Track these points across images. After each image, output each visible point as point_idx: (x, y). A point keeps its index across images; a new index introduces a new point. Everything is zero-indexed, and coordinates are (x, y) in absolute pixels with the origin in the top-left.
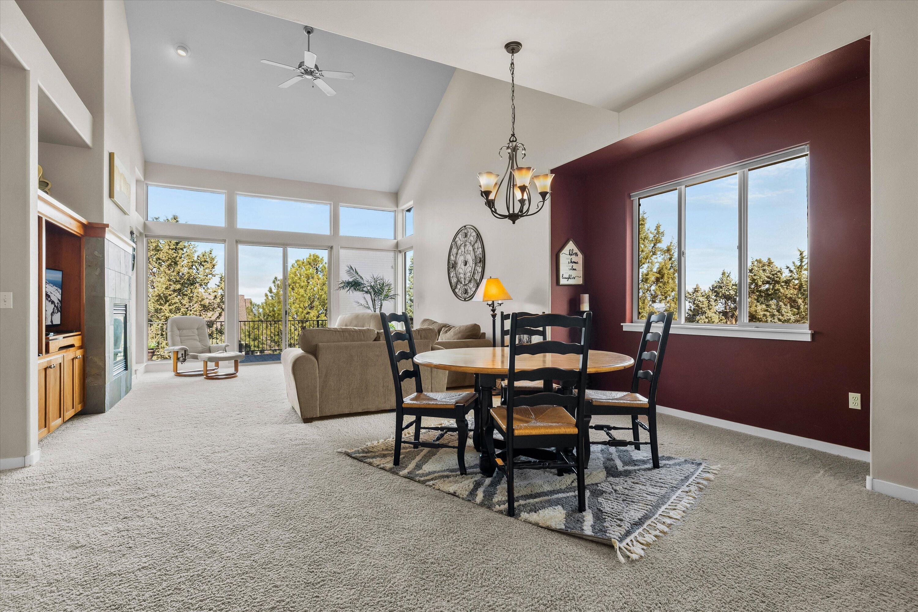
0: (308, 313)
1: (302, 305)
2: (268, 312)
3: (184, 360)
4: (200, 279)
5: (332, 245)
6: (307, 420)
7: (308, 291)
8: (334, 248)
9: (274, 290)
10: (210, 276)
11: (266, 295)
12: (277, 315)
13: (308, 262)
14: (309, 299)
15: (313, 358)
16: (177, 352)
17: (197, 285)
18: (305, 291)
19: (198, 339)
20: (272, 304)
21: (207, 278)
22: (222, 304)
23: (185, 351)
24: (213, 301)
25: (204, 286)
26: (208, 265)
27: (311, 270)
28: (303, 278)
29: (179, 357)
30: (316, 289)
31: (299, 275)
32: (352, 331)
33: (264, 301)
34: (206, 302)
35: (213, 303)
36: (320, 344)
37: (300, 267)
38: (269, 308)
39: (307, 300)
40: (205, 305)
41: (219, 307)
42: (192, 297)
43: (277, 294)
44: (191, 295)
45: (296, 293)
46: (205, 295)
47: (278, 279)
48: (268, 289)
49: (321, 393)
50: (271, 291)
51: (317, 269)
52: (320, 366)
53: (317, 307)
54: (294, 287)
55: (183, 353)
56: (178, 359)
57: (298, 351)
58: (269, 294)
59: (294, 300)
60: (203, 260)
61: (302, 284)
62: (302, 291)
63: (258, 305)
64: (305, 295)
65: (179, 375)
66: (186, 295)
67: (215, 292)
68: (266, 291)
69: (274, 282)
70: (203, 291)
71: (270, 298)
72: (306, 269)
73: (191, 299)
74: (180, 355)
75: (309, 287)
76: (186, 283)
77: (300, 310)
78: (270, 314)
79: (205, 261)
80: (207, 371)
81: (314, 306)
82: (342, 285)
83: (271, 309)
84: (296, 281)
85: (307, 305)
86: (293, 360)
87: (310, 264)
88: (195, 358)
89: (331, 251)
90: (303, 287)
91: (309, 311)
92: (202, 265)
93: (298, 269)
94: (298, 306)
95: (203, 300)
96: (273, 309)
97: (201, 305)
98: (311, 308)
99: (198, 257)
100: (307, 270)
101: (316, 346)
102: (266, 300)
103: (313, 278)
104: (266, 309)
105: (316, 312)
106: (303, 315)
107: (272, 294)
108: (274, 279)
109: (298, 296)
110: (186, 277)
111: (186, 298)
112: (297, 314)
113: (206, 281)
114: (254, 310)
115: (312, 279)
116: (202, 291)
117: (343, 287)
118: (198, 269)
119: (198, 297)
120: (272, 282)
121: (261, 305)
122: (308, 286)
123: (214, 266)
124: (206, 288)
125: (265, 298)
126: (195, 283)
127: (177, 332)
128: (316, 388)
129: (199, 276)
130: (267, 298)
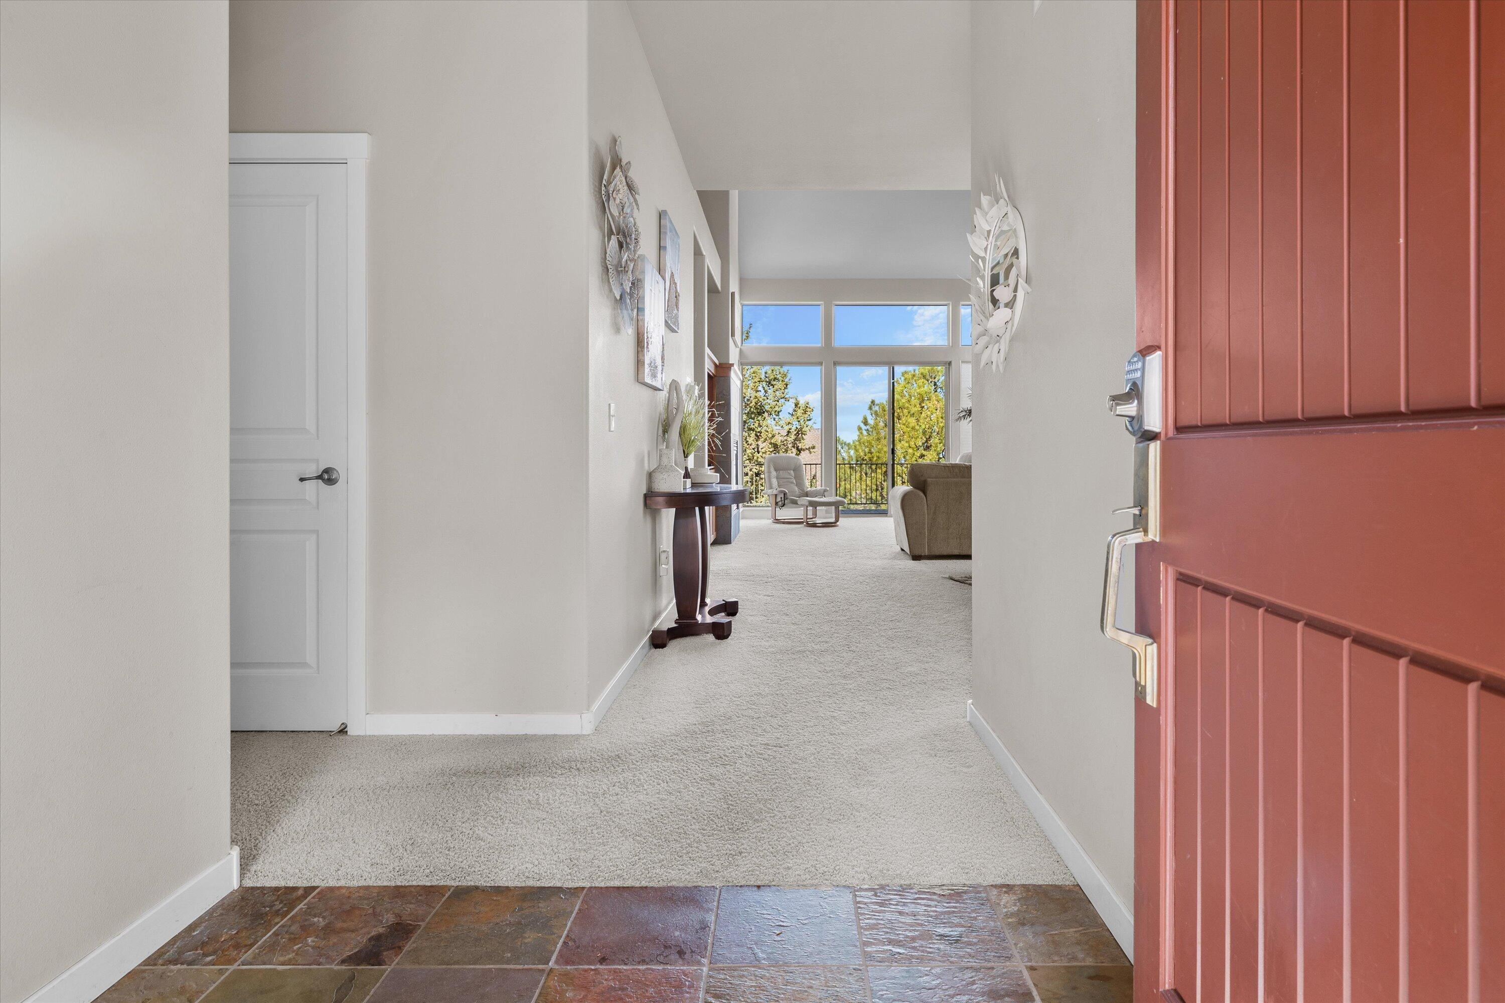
0: (922, 456)
1: (912, 444)
2: (862, 454)
3: (784, 505)
4: (769, 406)
5: (950, 360)
6: (916, 558)
7: (921, 421)
8: (953, 363)
9: (871, 421)
10: (783, 400)
11: (860, 429)
12: (875, 459)
13: (922, 374)
14: (924, 432)
15: (922, 494)
16: (776, 495)
17: (766, 415)
18: (918, 420)
19: (795, 482)
20: (868, 442)
21: (778, 403)
22: (797, 442)
23: (784, 494)
24: (785, 438)
25: (774, 416)
26: (779, 385)
27: (926, 388)
28: (915, 401)
29: (777, 501)
30: (934, 417)
31: (907, 395)
32: (963, 467)
33: (856, 438)
34: (778, 439)
35: (786, 440)
36: (929, 479)
37: (908, 383)
38: (864, 448)
39: (921, 435)
40: (777, 445)
41: (794, 447)
42: (760, 432)
43: (875, 427)
44: (759, 429)
45: (904, 424)
46: (776, 429)
47: (876, 403)
48: (862, 419)
49: (930, 530)
50: (866, 422)
51: (935, 384)
52: (928, 502)
53: (936, 446)
54: (901, 414)
55: (783, 496)
56: (777, 503)
57: (907, 488)
58: (864, 427)
59: (900, 436)
60: (772, 377)
61: (914, 410)
62: (912, 421)
63: (849, 444)
64: (917, 427)
65: (777, 521)
66: (753, 430)
67: (789, 423)
68: (859, 421)
69: (870, 408)
70: (774, 423)
71: (865, 433)
72: (918, 386)
73: (758, 437)
74: (779, 499)
75: (923, 415)
76: (753, 413)
77: (910, 451)
78: (866, 458)
79: (775, 379)
80: (807, 519)
81: (931, 446)
82: (964, 413)
83: (867, 450)
84: (903, 406)
85: (920, 444)
86: (901, 497)
87: (924, 377)
88: (795, 503)
89: (949, 368)
90: (913, 414)
91: (924, 453)
92: (772, 385)
93: (907, 386)
94: (907, 445)
95: (773, 436)
96: (870, 450)
97: (771, 443)
98: (928, 448)
99: (766, 373)
100: (920, 387)
101: (925, 481)
102: (859, 436)
103: (929, 399)
104: (860, 451)
105: (935, 454)
106: (914, 459)
107: (868, 427)
108: (870, 403)
109: (905, 429)
110: (753, 403)
111: (753, 434)
112: (904, 457)
113: (777, 409)
114: (842, 451)
115: (927, 402)
116: (772, 423)
117: (964, 416)
118: (766, 392)
119: (767, 432)
120: (867, 406)
121: (851, 443)
122: (921, 413)
123: (787, 385)
124: (777, 418)
125: (858, 433)
126: (764, 413)
127: (774, 473)
128: (925, 524)
129: (768, 401)
130: (861, 433)
